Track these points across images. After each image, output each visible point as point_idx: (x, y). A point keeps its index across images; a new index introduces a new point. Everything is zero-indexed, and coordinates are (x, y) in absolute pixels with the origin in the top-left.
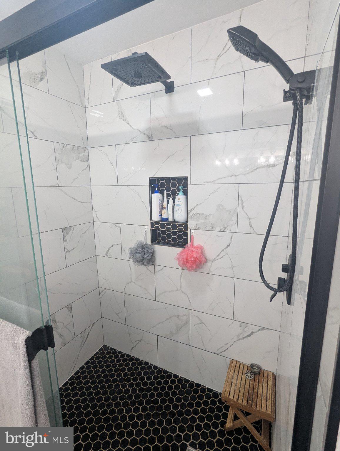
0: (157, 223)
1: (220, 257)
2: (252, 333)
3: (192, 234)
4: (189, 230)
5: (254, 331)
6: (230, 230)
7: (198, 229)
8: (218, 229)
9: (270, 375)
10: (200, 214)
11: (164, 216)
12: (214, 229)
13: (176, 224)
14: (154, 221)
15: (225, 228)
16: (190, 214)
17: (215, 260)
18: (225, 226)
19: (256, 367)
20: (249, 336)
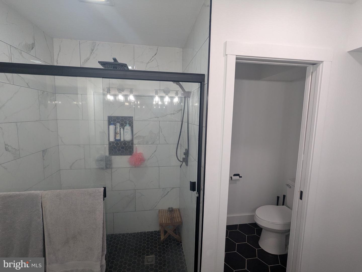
0: (113, 143)
1: (151, 157)
2: (168, 192)
3: (136, 147)
4: (134, 145)
5: (169, 191)
6: (156, 143)
7: (140, 144)
8: (150, 143)
9: (177, 210)
10: (140, 136)
11: (118, 138)
12: (148, 144)
13: (126, 142)
14: (111, 141)
15: (154, 142)
16: (134, 137)
17: (149, 159)
18: (154, 141)
19: (171, 208)
20: (167, 194)
